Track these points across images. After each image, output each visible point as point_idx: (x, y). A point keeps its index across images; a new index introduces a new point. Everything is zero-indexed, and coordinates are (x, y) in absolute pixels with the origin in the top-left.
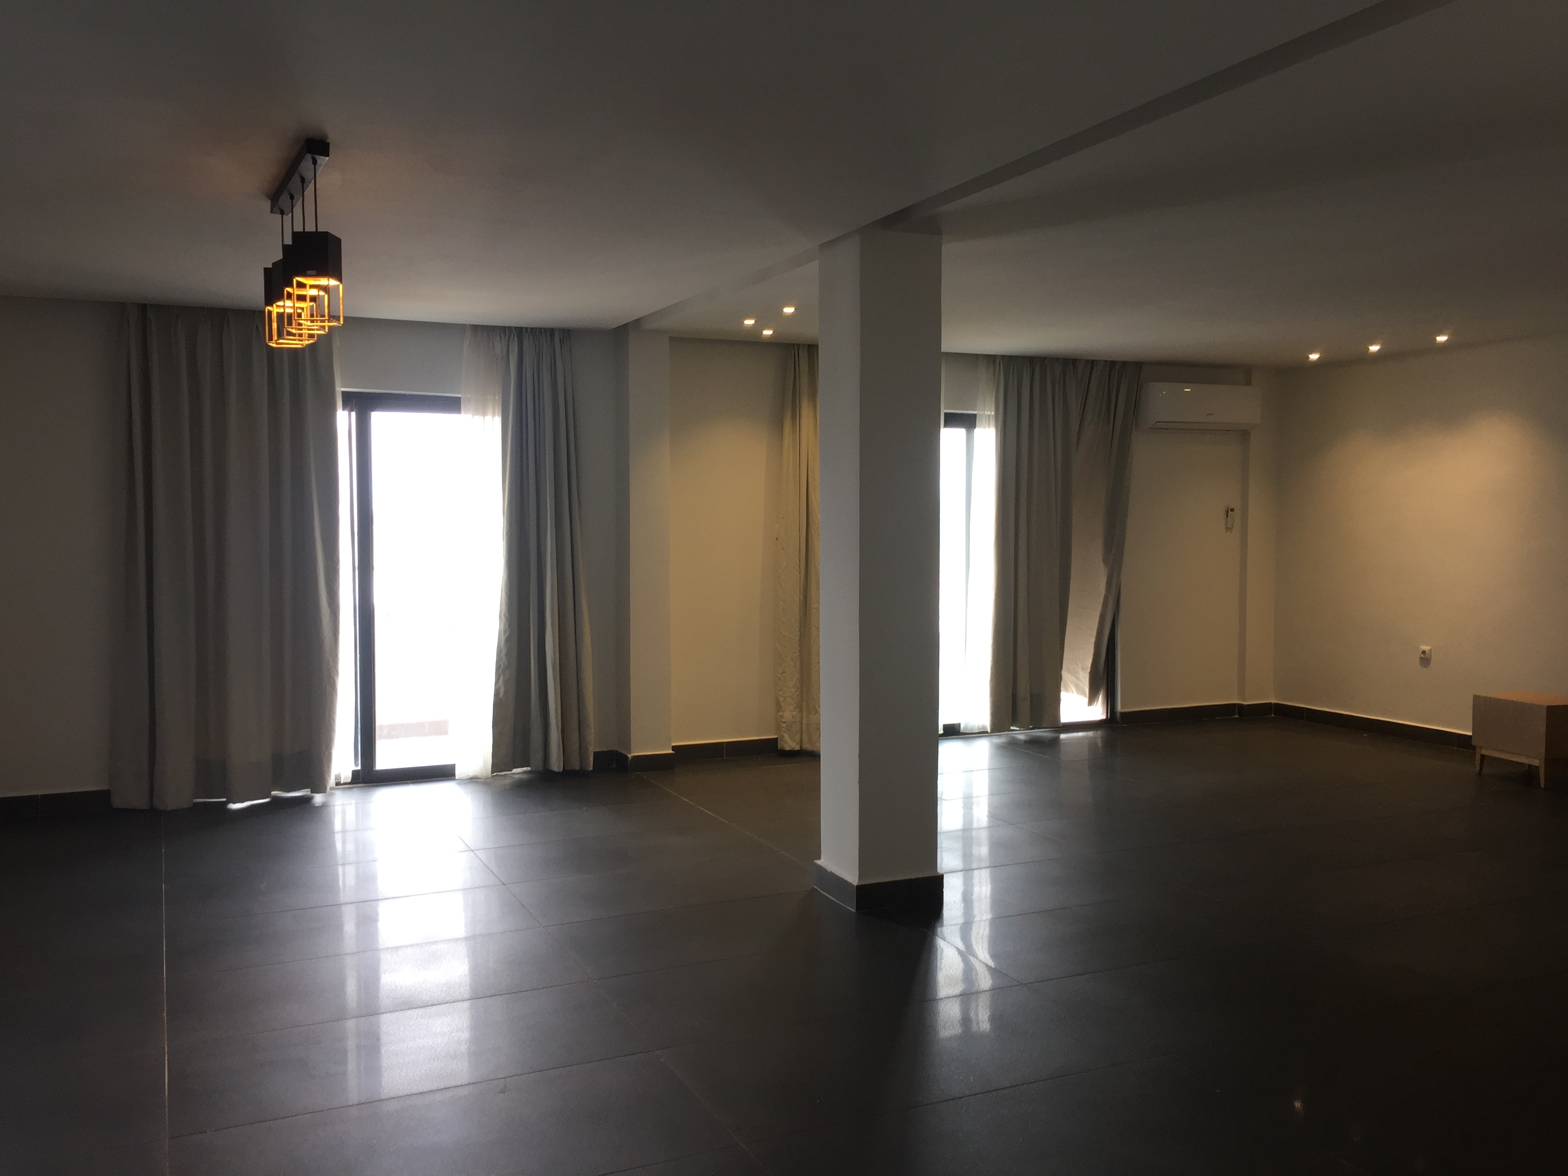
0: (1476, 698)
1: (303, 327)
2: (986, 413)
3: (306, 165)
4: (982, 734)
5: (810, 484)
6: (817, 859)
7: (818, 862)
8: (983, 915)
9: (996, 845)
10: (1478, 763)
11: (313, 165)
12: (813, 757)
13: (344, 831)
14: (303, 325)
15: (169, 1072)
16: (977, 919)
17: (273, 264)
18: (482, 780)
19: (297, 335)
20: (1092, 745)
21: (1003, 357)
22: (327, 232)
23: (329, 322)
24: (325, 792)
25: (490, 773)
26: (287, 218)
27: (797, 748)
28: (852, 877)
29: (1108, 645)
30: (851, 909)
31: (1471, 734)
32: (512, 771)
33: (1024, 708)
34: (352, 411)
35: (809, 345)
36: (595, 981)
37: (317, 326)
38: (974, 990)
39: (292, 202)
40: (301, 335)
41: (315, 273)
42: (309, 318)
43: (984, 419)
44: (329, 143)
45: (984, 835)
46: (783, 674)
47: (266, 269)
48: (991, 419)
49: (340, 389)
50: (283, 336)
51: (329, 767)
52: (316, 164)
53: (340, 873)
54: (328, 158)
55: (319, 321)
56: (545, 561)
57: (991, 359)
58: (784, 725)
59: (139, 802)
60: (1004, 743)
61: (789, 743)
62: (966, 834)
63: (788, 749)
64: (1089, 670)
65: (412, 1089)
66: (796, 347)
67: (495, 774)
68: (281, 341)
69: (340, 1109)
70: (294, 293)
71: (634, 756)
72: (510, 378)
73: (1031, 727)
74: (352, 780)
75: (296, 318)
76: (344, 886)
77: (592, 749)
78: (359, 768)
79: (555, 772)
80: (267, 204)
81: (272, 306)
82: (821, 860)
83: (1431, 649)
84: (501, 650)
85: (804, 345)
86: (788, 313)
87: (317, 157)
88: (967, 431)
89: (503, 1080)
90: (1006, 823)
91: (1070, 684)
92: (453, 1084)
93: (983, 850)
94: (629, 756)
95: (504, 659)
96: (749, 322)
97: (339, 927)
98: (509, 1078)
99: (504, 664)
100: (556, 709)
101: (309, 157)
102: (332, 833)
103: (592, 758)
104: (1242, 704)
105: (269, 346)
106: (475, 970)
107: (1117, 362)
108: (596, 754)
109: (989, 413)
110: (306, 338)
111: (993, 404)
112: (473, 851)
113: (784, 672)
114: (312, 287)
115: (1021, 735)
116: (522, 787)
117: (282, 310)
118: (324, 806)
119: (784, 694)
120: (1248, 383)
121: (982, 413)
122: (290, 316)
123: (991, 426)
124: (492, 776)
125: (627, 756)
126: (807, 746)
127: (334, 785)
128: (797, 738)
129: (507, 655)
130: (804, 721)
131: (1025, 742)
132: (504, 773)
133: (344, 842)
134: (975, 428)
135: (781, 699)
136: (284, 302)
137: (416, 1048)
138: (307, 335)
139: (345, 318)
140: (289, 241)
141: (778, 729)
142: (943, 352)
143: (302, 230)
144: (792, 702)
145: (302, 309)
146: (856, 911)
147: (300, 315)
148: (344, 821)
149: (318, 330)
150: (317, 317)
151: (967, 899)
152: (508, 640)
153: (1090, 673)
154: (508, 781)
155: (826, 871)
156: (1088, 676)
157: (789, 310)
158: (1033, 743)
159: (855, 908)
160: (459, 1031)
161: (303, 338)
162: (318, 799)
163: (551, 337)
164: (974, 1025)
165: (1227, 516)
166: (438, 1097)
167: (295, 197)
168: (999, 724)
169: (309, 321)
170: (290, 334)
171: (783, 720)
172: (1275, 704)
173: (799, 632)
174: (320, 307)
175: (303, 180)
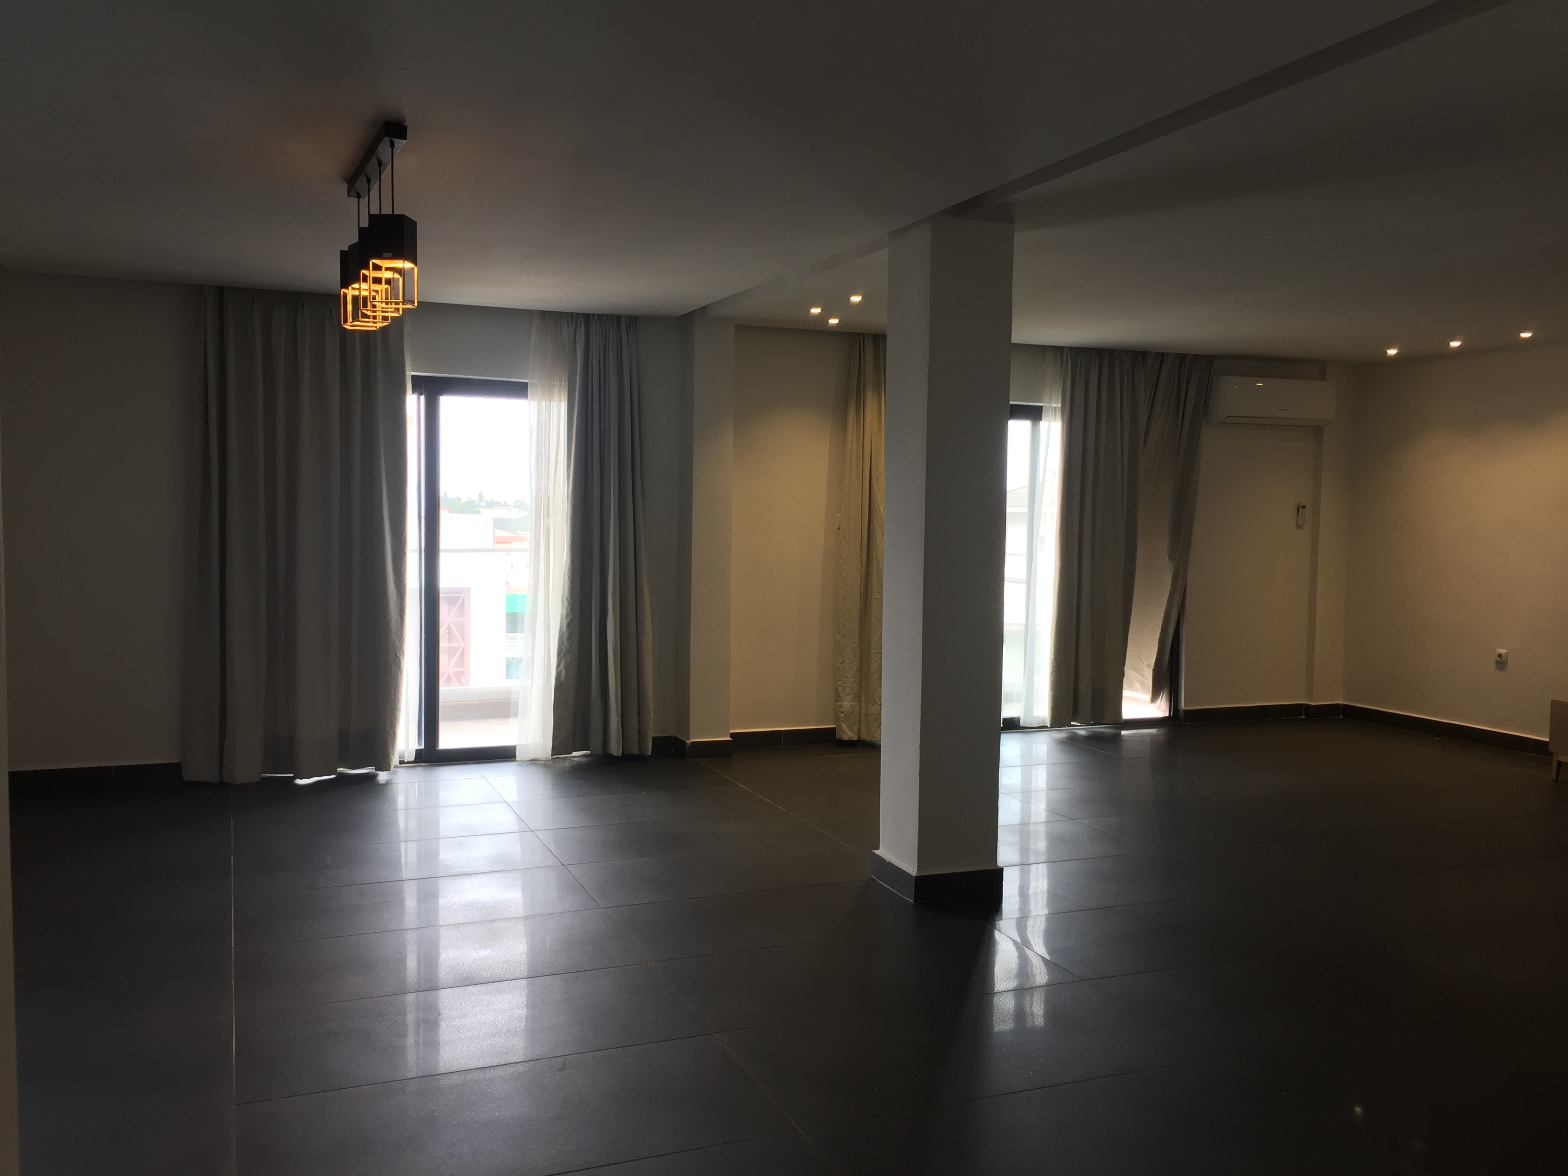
0: (1554, 703)
1: (377, 309)
2: (1052, 405)
3: (384, 148)
4: (1042, 728)
5: (873, 474)
6: (875, 849)
7: (877, 852)
8: (1040, 909)
9: (1055, 841)
10: (1554, 769)
11: (390, 148)
12: (874, 748)
13: (407, 809)
14: (377, 307)
15: (236, 1040)
16: (1034, 913)
17: (350, 247)
18: (543, 763)
19: (371, 317)
20: (1154, 741)
21: (1071, 349)
22: (404, 215)
23: (403, 304)
24: (389, 770)
25: (550, 755)
26: (364, 202)
27: (855, 738)
28: (911, 868)
29: (1173, 640)
30: (911, 901)
31: (1547, 740)
32: (571, 754)
33: (1086, 703)
34: (422, 395)
35: (874, 335)
36: (653, 963)
37: (391, 308)
38: (1029, 985)
39: (369, 185)
40: (375, 317)
41: (391, 256)
42: (384, 300)
43: (1050, 411)
44: (407, 126)
45: (1042, 829)
46: (842, 665)
47: (342, 252)
48: (1057, 411)
49: (410, 373)
50: (358, 318)
51: (393, 745)
52: (394, 147)
53: (403, 850)
54: (405, 141)
55: (393, 304)
56: (608, 548)
57: (1059, 350)
58: (842, 715)
59: (209, 775)
60: (1063, 738)
61: (848, 733)
62: (1024, 829)
63: (846, 739)
64: (1153, 667)
65: (473, 1063)
66: (861, 336)
67: (555, 756)
68: (356, 323)
69: (402, 1081)
70: (370, 276)
71: (693, 742)
72: (577, 365)
73: (1092, 722)
74: (415, 759)
75: (371, 300)
76: (406, 863)
77: (651, 734)
78: (423, 747)
79: (614, 756)
80: (345, 187)
81: (348, 288)
82: (879, 850)
83: (1507, 652)
84: (563, 634)
85: (869, 334)
86: (854, 302)
87: (394, 139)
88: (1033, 423)
89: (562, 1057)
90: (1066, 819)
91: (1134, 681)
92: (514, 1060)
93: (1040, 845)
94: (688, 742)
95: (566, 643)
96: (816, 311)
97: (402, 902)
98: (568, 1056)
99: (566, 647)
100: (616, 694)
101: (387, 139)
102: (395, 810)
103: (650, 743)
104: (1310, 705)
105: (344, 327)
106: (532, 949)
107: (1188, 354)
108: (655, 739)
109: (1056, 405)
110: (380, 320)
111: (1060, 397)
112: (533, 831)
113: (843, 662)
114: (387, 269)
115: (1082, 731)
116: (580, 771)
117: (357, 293)
118: (388, 784)
119: (843, 684)
120: (1323, 378)
121: (1048, 405)
122: (365, 299)
123: (1057, 419)
124: (552, 758)
125: (686, 742)
126: (865, 737)
127: (398, 764)
128: (856, 727)
129: (570, 638)
130: (863, 712)
131: (1086, 737)
132: (564, 756)
133: (407, 820)
134: (1041, 420)
135: (840, 689)
136: (360, 285)
137: (478, 1023)
138: (381, 318)
139: (418, 302)
140: (365, 223)
141: (837, 718)
142: (1013, 344)
143: (378, 213)
144: (851, 692)
145: (377, 292)
146: (915, 902)
147: (374, 298)
148: (407, 800)
149: (391, 312)
150: (391, 299)
151: (1024, 894)
152: (570, 625)
153: (1153, 670)
154: (567, 764)
155: (885, 861)
156: (1151, 673)
157: (856, 299)
158: (1093, 738)
159: (913, 899)
160: (519, 1008)
161: (377, 320)
162: (382, 776)
163: (618, 325)
164: (1029, 1020)
165: (1298, 514)
166: (498, 1072)
167: (372, 180)
168: (1059, 719)
169: (384, 303)
170: (365, 316)
171: (842, 710)
172: (1344, 705)
173: (859, 622)
174: (395, 290)
175: (380, 163)
